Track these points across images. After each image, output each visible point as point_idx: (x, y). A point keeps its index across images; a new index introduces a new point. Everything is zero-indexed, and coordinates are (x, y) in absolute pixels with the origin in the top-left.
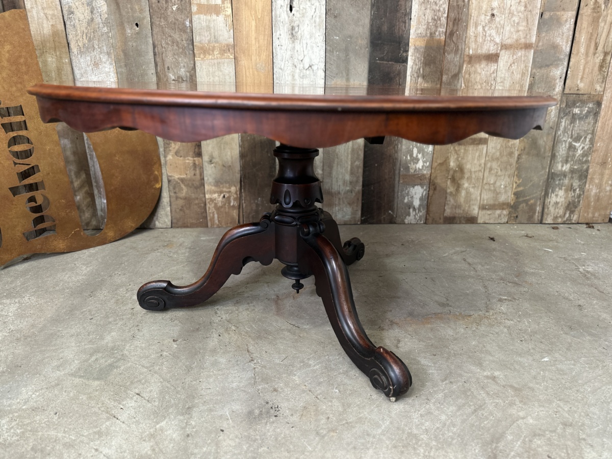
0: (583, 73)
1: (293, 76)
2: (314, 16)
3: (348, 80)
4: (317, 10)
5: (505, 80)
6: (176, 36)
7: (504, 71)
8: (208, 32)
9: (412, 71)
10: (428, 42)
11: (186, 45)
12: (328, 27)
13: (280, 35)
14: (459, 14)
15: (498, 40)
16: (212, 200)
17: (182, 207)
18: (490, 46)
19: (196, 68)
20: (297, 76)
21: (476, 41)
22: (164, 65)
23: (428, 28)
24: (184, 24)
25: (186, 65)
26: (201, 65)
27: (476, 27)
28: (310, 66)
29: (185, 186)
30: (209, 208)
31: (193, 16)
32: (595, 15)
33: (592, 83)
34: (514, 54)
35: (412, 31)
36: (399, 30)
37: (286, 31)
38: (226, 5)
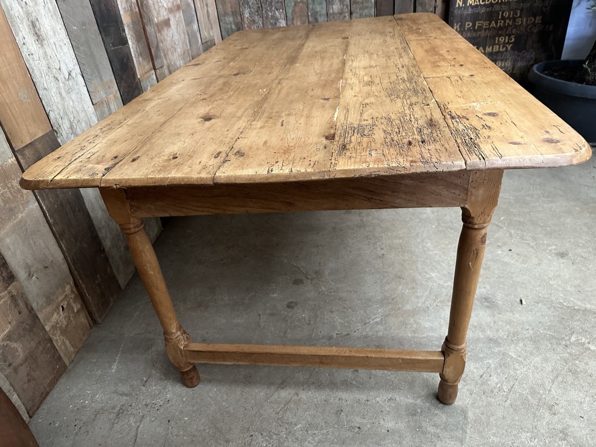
0: (204, 24)
1: (61, 94)
3: (101, 78)
5: (179, 41)
9: (134, 53)
10: (131, 17)
13: (24, 39)
15: (165, 5)
16: (54, 327)
17: (28, 375)
18: (163, 12)
20: (63, 93)
21: (155, 9)
28: (69, 74)
29: (16, 341)
30: (57, 341)
33: (209, 31)
34: (175, 16)
36: (112, 7)
37: (27, 29)
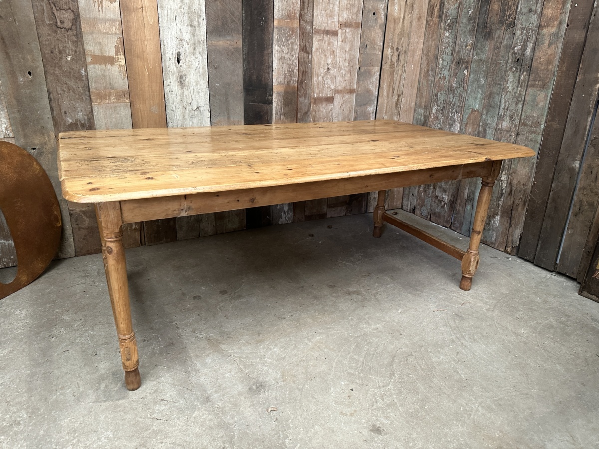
0: (387, 109)
1: (184, 116)
2: (198, 68)
3: (229, 118)
4: (200, 62)
5: (339, 115)
6: (72, 84)
7: (337, 109)
8: (104, 80)
9: (276, 111)
10: (286, 88)
11: (82, 92)
12: (210, 76)
13: (170, 83)
14: (306, 67)
15: (333, 87)
17: (85, 236)
18: (328, 91)
19: (94, 112)
20: (187, 116)
21: (318, 87)
22: (60, 109)
23: (285, 78)
24: (79, 72)
25: (83, 109)
26: (98, 108)
27: (318, 78)
28: (198, 108)
29: (87, 217)
31: (88, 66)
32: (391, 70)
33: (392, 116)
34: (343, 97)
35: (274, 80)
36: (264, 79)
37: (175, 79)
38: (119, 57)
